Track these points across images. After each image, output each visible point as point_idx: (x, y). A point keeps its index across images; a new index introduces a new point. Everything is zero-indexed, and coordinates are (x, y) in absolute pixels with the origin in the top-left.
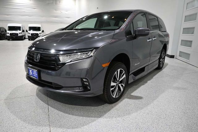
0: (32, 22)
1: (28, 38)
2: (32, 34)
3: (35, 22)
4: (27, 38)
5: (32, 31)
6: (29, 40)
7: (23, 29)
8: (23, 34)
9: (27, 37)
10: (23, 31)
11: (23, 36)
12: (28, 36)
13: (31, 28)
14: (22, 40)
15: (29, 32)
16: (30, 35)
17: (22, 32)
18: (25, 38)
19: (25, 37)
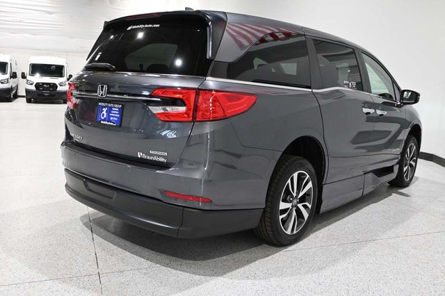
0: (39, 52)
1: (25, 94)
2: (37, 85)
3: (49, 52)
4: (23, 97)
5: (38, 75)
6: (29, 101)
7: (13, 71)
8: (12, 83)
9: (22, 92)
10: (14, 75)
11: (11, 89)
12: (27, 91)
13: (35, 68)
14: (9, 100)
15: (29, 78)
16: (33, 88)
17: (11, 77)
18: (16, 96)
19: (16, 92)
